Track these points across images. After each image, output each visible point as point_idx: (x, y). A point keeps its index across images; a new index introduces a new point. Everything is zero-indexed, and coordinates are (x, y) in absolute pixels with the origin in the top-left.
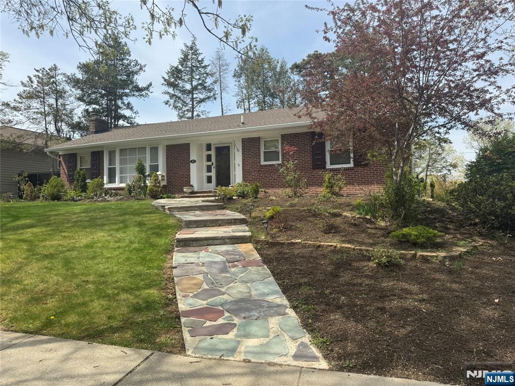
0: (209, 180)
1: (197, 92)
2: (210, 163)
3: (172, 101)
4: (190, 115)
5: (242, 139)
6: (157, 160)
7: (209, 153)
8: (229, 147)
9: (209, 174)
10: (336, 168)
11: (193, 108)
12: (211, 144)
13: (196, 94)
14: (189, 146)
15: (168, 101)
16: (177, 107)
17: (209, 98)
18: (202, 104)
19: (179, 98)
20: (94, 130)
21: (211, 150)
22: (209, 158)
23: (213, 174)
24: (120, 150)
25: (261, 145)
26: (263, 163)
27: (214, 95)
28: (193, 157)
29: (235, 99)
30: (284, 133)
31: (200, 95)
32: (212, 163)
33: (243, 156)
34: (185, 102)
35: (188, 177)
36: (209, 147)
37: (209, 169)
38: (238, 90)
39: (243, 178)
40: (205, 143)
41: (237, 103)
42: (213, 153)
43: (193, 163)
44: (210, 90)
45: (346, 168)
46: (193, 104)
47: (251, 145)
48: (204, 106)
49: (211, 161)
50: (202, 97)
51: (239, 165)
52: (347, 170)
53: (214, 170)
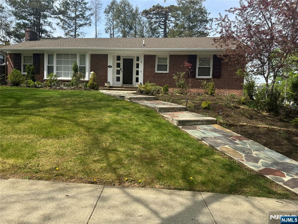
0: (118, 79)
1: (78, 19)
2: (119, 69)
3: (61, 24)
4: (73, 33)
5: (144, 55)
6: (85, 63)
7: (119, 62)
8: (133, 59)
9: (118, 76)
10: (202, 78)
11: (76, 29)
12: (120, 56)
13: (78, 20)
14: (108, 56)
15: (59, 23)
16: (64, 27)
17: (86, 24)
18: (81, 28)
19: (66, 22)
20: (29, 38)
21: (120, 60)
22: (118, 65)
23: (121, 76)
24: (57, 54)
25: (156, 60)
26: (156, 72)
27: (90, 22)
28: (110, 63)
29: (105, 27)
30: (171, 54)
31: (80, 21)
32: (121, 69)
33: (144, 66)
34: (70, 25)
35: (106, 76)
36: (119, 58)
37: (118, 72)
38: (106, 21)
39: (143, 80)
40: (116, 55)
41: (105, 29)
42: (121, 62)
43: (110, 67)
44: (88, 19)
45: (208, 78)
46: (76, 27)
47: (149, 59)
48: (82, 29)
49: (120, 67)
50: (81, 23)
51: (141, 72)
52: (208, 80)
53: (121, 73)
